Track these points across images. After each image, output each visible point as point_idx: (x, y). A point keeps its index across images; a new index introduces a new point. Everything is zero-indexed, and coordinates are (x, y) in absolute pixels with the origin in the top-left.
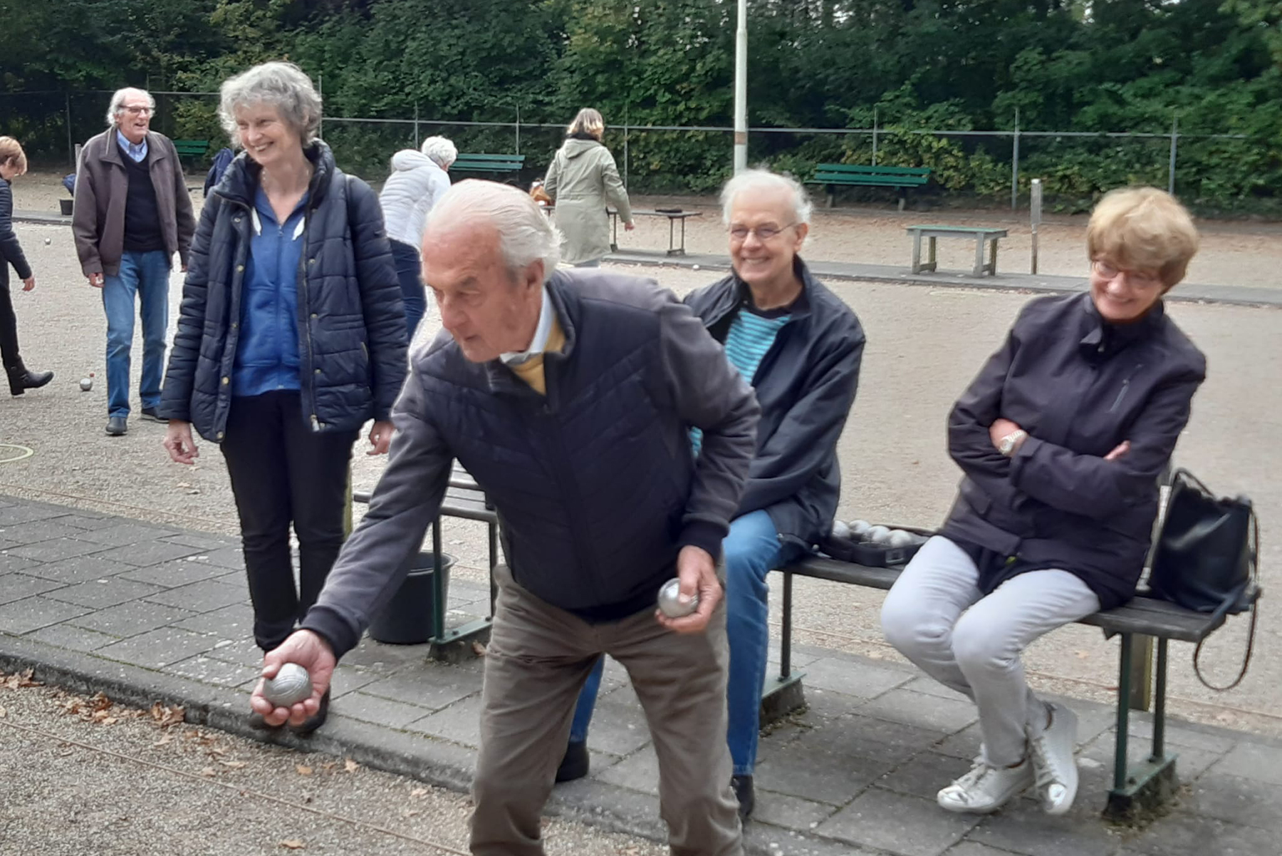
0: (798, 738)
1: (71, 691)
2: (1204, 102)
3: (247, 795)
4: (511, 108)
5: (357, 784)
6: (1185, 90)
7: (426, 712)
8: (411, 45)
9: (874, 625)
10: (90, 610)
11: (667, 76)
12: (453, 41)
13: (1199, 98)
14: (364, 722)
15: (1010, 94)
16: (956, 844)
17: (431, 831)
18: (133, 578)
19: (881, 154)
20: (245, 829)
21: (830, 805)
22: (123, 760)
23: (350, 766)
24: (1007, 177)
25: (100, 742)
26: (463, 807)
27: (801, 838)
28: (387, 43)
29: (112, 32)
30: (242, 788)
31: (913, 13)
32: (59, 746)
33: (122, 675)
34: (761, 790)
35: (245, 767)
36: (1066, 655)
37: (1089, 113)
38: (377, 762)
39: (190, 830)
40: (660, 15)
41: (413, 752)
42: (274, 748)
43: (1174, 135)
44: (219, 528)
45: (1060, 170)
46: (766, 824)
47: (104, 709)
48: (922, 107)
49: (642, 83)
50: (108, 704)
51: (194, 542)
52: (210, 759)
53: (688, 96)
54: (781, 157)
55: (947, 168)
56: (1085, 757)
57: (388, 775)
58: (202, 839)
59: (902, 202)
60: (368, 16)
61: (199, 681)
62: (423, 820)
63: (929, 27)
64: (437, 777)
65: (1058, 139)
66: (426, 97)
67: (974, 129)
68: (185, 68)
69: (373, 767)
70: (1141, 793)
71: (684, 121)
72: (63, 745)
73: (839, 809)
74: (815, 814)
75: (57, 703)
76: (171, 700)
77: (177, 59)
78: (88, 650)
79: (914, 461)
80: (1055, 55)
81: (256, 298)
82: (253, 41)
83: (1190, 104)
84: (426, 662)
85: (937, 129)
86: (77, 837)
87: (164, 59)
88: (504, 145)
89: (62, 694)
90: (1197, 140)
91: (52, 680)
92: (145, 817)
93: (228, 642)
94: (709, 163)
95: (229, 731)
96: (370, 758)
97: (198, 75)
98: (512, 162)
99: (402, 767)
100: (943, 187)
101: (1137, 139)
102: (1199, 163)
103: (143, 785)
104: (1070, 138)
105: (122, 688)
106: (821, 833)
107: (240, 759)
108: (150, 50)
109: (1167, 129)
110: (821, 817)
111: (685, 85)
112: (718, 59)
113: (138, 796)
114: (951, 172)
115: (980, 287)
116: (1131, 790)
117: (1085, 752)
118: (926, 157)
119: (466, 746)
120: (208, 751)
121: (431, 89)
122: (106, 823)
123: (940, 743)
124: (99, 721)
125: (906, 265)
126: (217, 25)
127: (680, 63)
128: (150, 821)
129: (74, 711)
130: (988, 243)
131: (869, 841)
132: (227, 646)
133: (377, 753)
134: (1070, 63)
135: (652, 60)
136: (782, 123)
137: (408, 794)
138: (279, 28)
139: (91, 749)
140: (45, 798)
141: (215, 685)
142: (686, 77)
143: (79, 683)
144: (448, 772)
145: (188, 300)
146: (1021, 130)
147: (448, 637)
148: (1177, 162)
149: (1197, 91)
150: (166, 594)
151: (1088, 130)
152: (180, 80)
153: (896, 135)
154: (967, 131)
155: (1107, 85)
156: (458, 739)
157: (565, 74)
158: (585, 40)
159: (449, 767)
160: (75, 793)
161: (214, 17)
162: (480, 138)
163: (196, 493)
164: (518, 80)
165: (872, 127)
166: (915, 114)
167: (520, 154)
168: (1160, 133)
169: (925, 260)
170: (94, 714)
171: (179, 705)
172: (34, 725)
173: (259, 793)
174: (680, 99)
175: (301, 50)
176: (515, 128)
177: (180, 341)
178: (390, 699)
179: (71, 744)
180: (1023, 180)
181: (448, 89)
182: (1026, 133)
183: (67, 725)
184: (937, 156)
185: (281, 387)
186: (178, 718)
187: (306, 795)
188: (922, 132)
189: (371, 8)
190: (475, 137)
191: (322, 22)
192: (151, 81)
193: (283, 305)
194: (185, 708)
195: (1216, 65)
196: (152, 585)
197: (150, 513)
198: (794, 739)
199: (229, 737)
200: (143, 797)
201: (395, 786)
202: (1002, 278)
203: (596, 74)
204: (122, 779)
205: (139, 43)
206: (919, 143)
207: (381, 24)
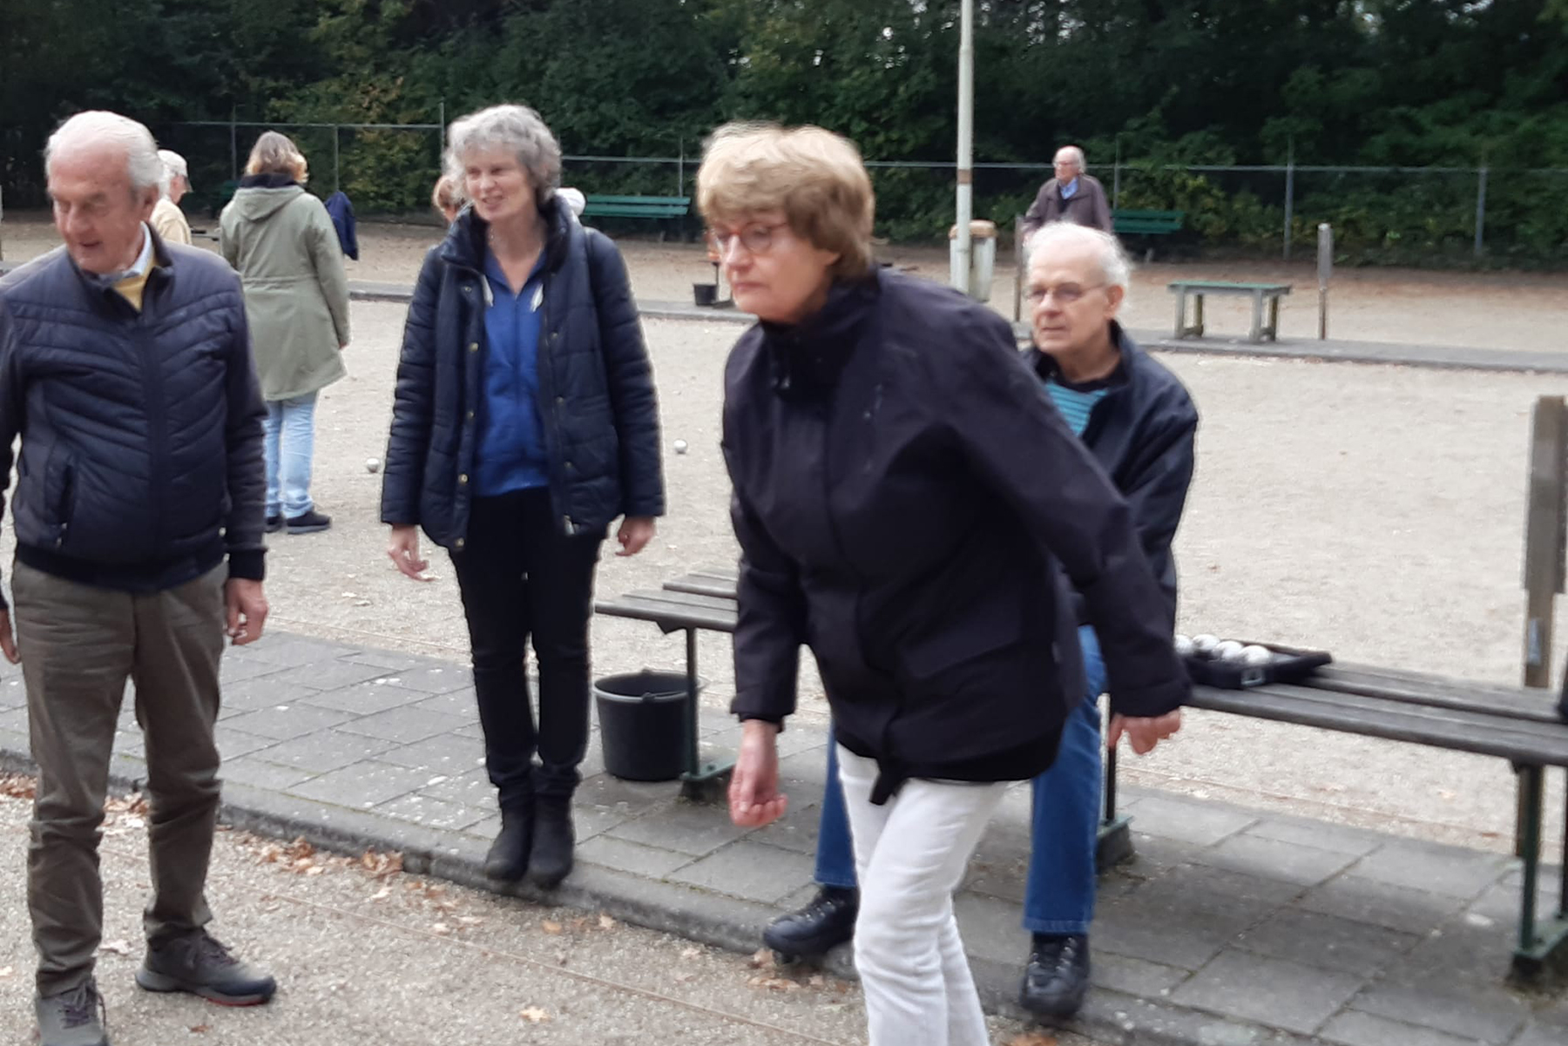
0: (1130, 892)
1: (264, 836)
2: (1520, 129)
3: (491, 956)
4: (673, 140)
5: (616, 943)
6: (1496, 116)
7: (688, 861)
8: (553, 66)
9: (1193, 760)
10: (273, 742)
11: (863, 101)
12: (602, 61)
13: (1512, 125)
14: (617, 871)
15: (1283, 120)
16: (1338, 1013)
17: (711, 997)
18: (316, 705)
19: (1124, 194)
20: (495, 994)
21: (1182, 969)
22: (339, 916)
23: (606, 922)
24: (1279, 222)
25: (308, 895)
26: (745, 970)
27: (1152, 1007)
28: (523, 64)
29: (191, 52)
30: (484, 948)
31: (1163, 24)
32: (262, 900)
33: (325, 817)
34: (1097, 951)
35: (482, 923)
36: (1428, 796)
37: (1380, 142)
38: (637, 918)
39: (432, 996)
40: (855, 28)
41: (681, 906)
42: (513, 902)
43: (1483, 170)
44: (401, 645)
45: (1344, 213)
46: (1107, 990)
47: (308, 856)
48: (1174, 136)
49: (833, 111)
50: (311, 850)
51: (379, 662)
52: (440, 914)
53: (888, 126)
54: (1002, 197)
55: (1205, 211)
56: (1476, 913)
57: (651, 933)
58: (447, 1005)
59: (1150, 253)
60: (497, 31)
61: (416, 824)
62: (700, 984)
63: (1181, 40)
64: (711, 935)
65: (1341, 176)
66: (571, 128)
67: (1237, 164)
68: (279, 94)
69: (632, 924)
70: (1551, 956)
71: (884, 154)
72: (266, 898)
73: (1192, 974)
74: (1165, 979)
75: (251, 849)
76: (386, 847)
77: (271, 83)
78: (279, 788)
79: (1213, 565)
80: (1337, 73)
81: (493, 383)
82: (361, 62)
83: (1502, 132)
84: (679, 802)
85: (1194, 163)
86: (302, 1004)
87: (254, 83)
88: (664, 186)
89: (254, 839)
90: (1510, 176)
91: (241, 823)
92: (375, 981)
93: (441, 779)
94: (914, 206)
95: (457, 882)
96: (629, 913)
97: (294, 103)
98: (675, 205)
99: (668, 924)
100: (1200, 234)
101: (1438, 176)
102: (1513, 204)
103: (368, 944)
104: (1357, 174)
105: (327, 833)
106: (1176, 1001)
107: (474, 914)
108: (237, 73)
109: (1474, 162)
110: (1172, 983)
111: (885, 111)
112: (925, 80)
113: (365, 957)
114: (1210, 216)
115: (1259, 355)
116: (1540, 952)
117: (1474, 907)
118: (1180, 198)
119: (742, 900)
120: (436, 905)
121: (575, 119)
122: (334, 988)
123: (1300, 897)
124: (302, 871)
125: (1164, 328)
126: (317, 41)
127: (877, 85)
128: (383, 986)
129: (272, 859)
130: (1267, 300)
131: (1233, 1010)
132: (442, 783)
133: (638, 907)
134: (1356, 83)
135: (845, 82)
136: (1004, 156)
137: (677, 955)
138: (392, 46)
139: (300, 904)
140: (256, 960)
141: (435, 829)
142: (886, 102)
143: (273, 827)
144: (725, 929)
145: (403, 382)
146: (1297, 164)
147: (704, 773)
148: (1487, 201)
149: (1512, 116)
150: (360, 722)
151: (1377, 163)
152: (273, 110)
153: (1142, 171)
154: (1228, 166)
155: (1402, 109)
156: (729, 891)
157: (740, 100)
158: (764, 57)
159: (725, 924)
160: (289, 953)
161: (314, 33)
162: (636, 177)
163: (364, 605)
164: (682, 107)
165: (1113, 161)
166: (1165, 144)
167: (684, 195)
168: (1465, 167)
169: (1190, 323)
170: (296, 863)
171: (397, 851)
172: (228, 876)
173: (504, 953)
174: (878, 129)
175: (418, 72)
176: (677, 164)
177: (399, 431)
178: (643, 845)
179: (276, 898)
180: (1297, 225)
181: (597, 119)
182: (1302, 168)
183: (266, 876)
184: (1194, 196)
185: (527, 485)
186: (396, 866)
187: (561, 956)
188: (1176, 167)
189: (504, 21)
190: (628, 175)
191: (442, 39)
192: (238, 110)
193: (524, 389)
194: (403, 856)
195: (1536, 85)
196: (340, 712)
197: (316, 629)
198: (1126, 893)
199: (458, 889)
200: (370, 958)
201: (662, 946)
202: (1286, 343)
203: (777, 99)
204: (342, 937)
205: (223, 65)
206: (1171, 181)
207: (517, 40)
